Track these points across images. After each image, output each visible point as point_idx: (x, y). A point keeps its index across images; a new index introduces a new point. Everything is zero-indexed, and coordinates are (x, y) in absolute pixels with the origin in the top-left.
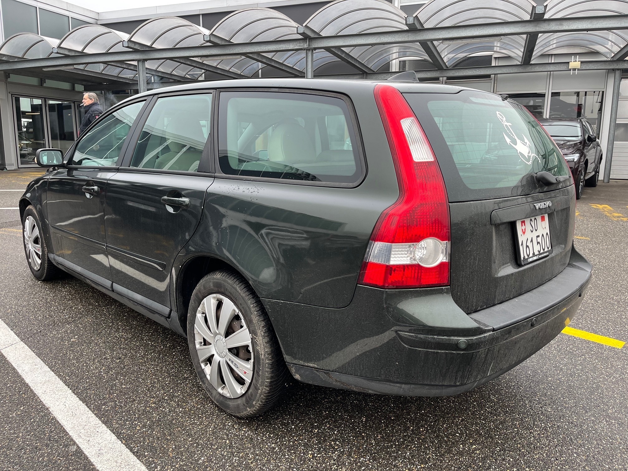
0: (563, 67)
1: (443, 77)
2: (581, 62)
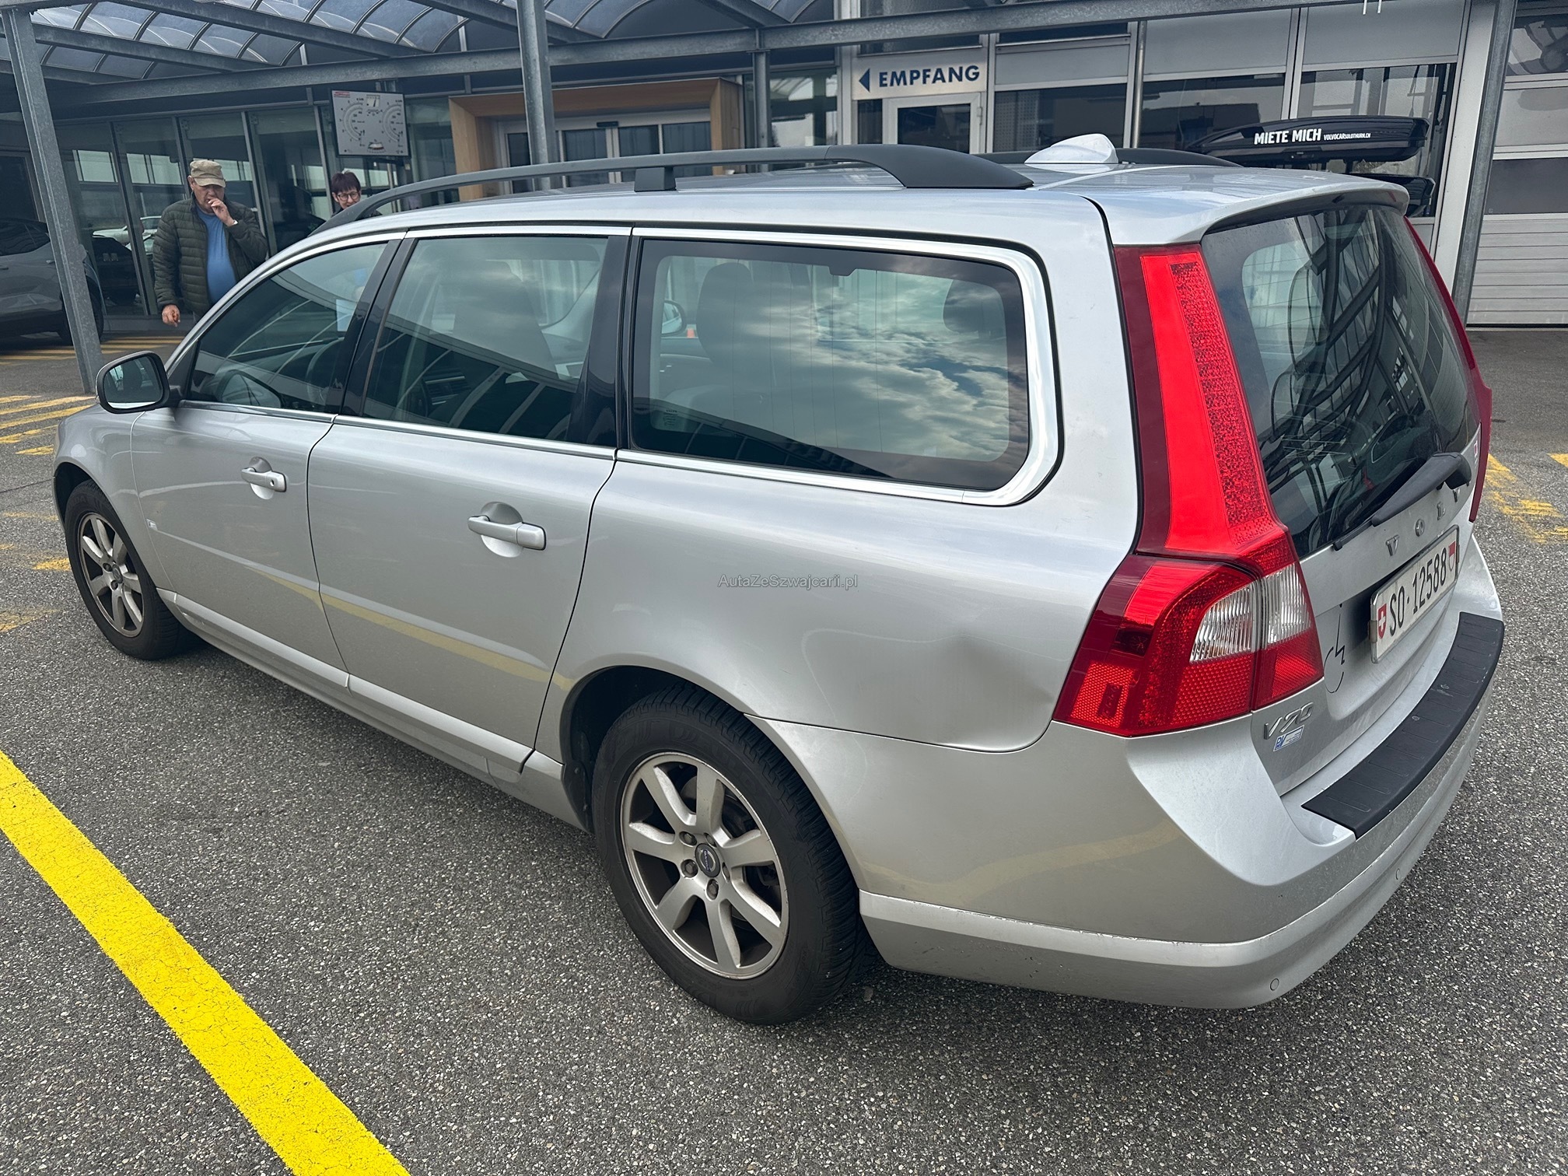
1: (989, 32)
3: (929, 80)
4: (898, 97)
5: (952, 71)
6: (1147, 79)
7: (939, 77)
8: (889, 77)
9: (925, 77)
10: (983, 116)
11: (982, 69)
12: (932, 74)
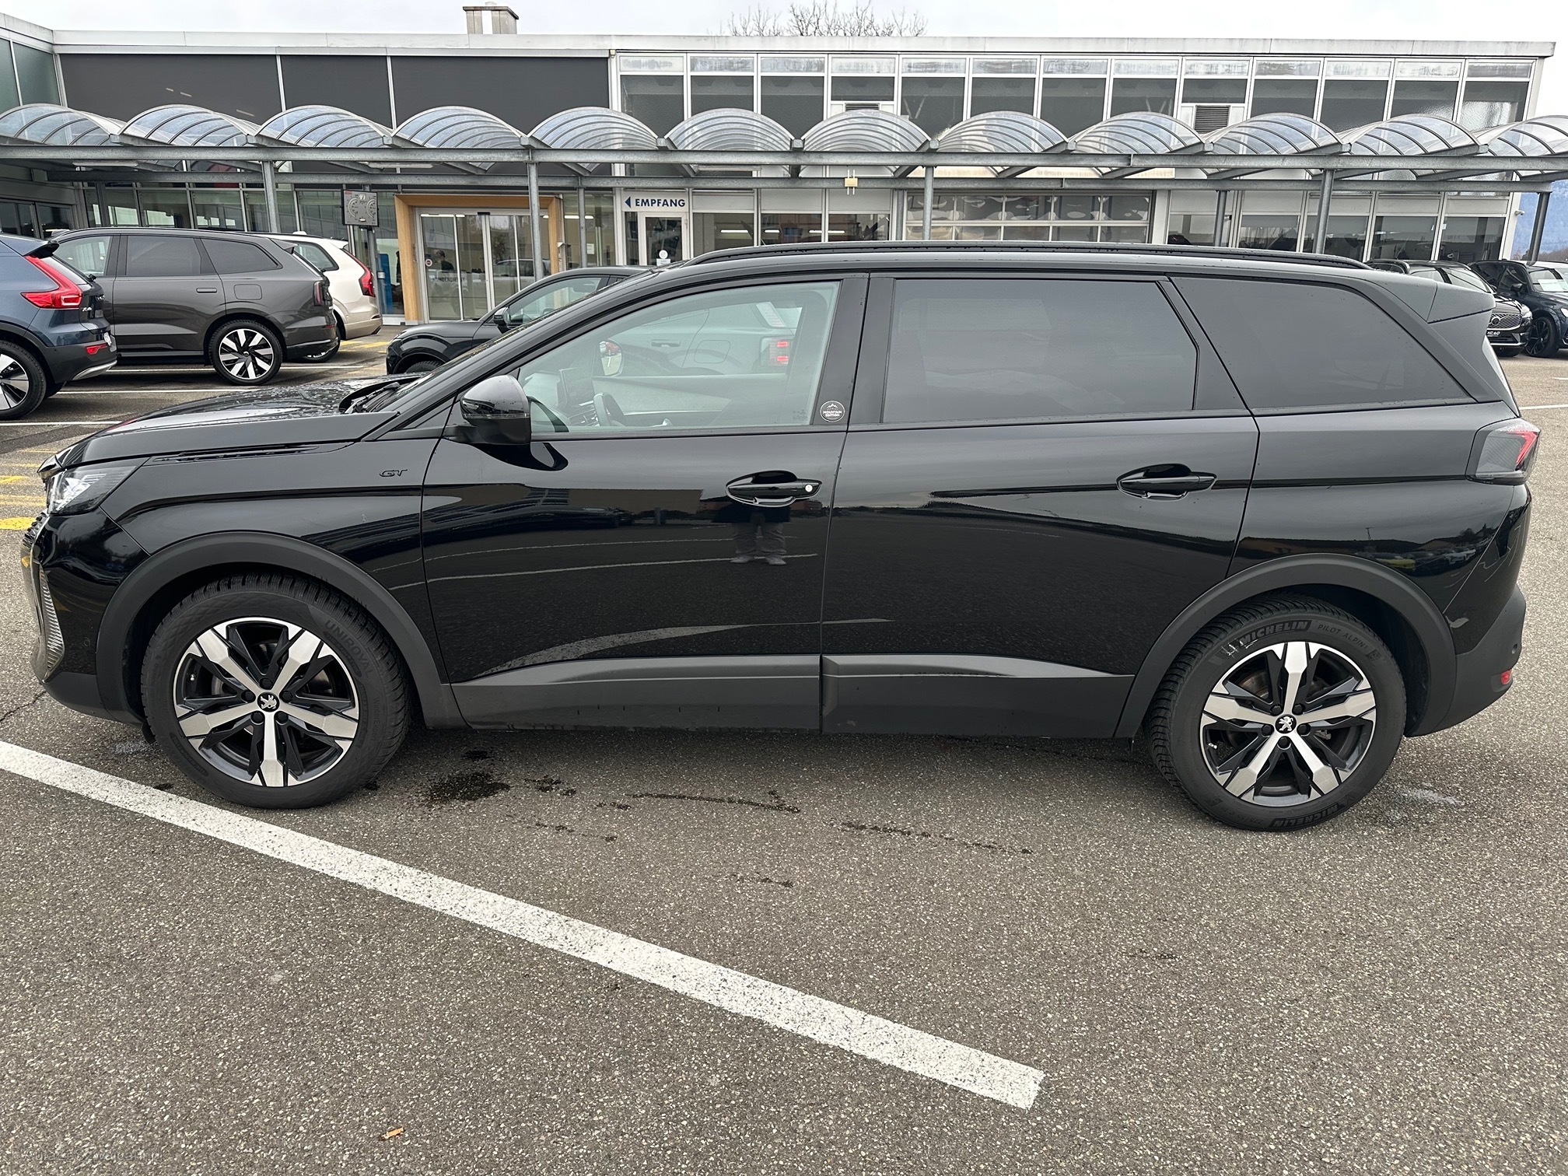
0: (840, 184)
2: (860, 178)
3: (661, 205)
4: (644, 213)
5: (671, 201)
6: (763, 212)
7: (665, 203)
8: (640, 201)
9: (659, 203)
10: (688, 224)
11: (686, 202)
12: (662, 202)
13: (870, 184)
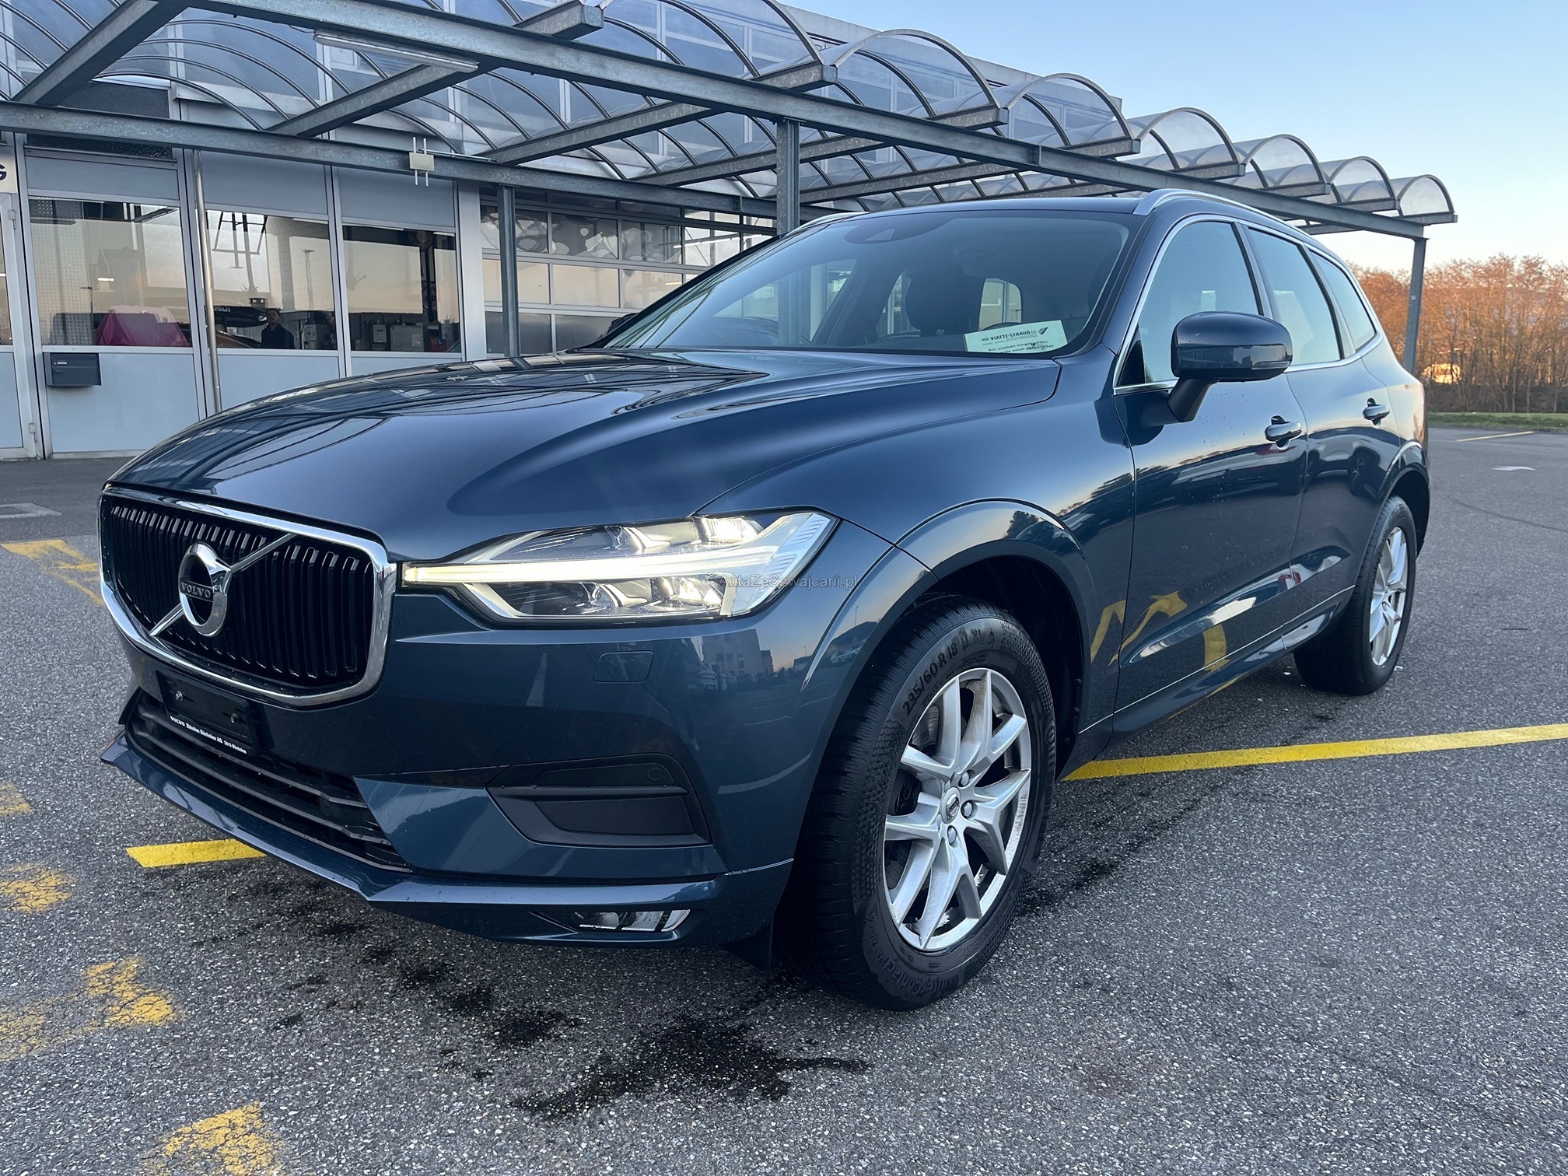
2: (435, 157)
10: (17, 221)
11: (10, 170)
13: (452, 171)
